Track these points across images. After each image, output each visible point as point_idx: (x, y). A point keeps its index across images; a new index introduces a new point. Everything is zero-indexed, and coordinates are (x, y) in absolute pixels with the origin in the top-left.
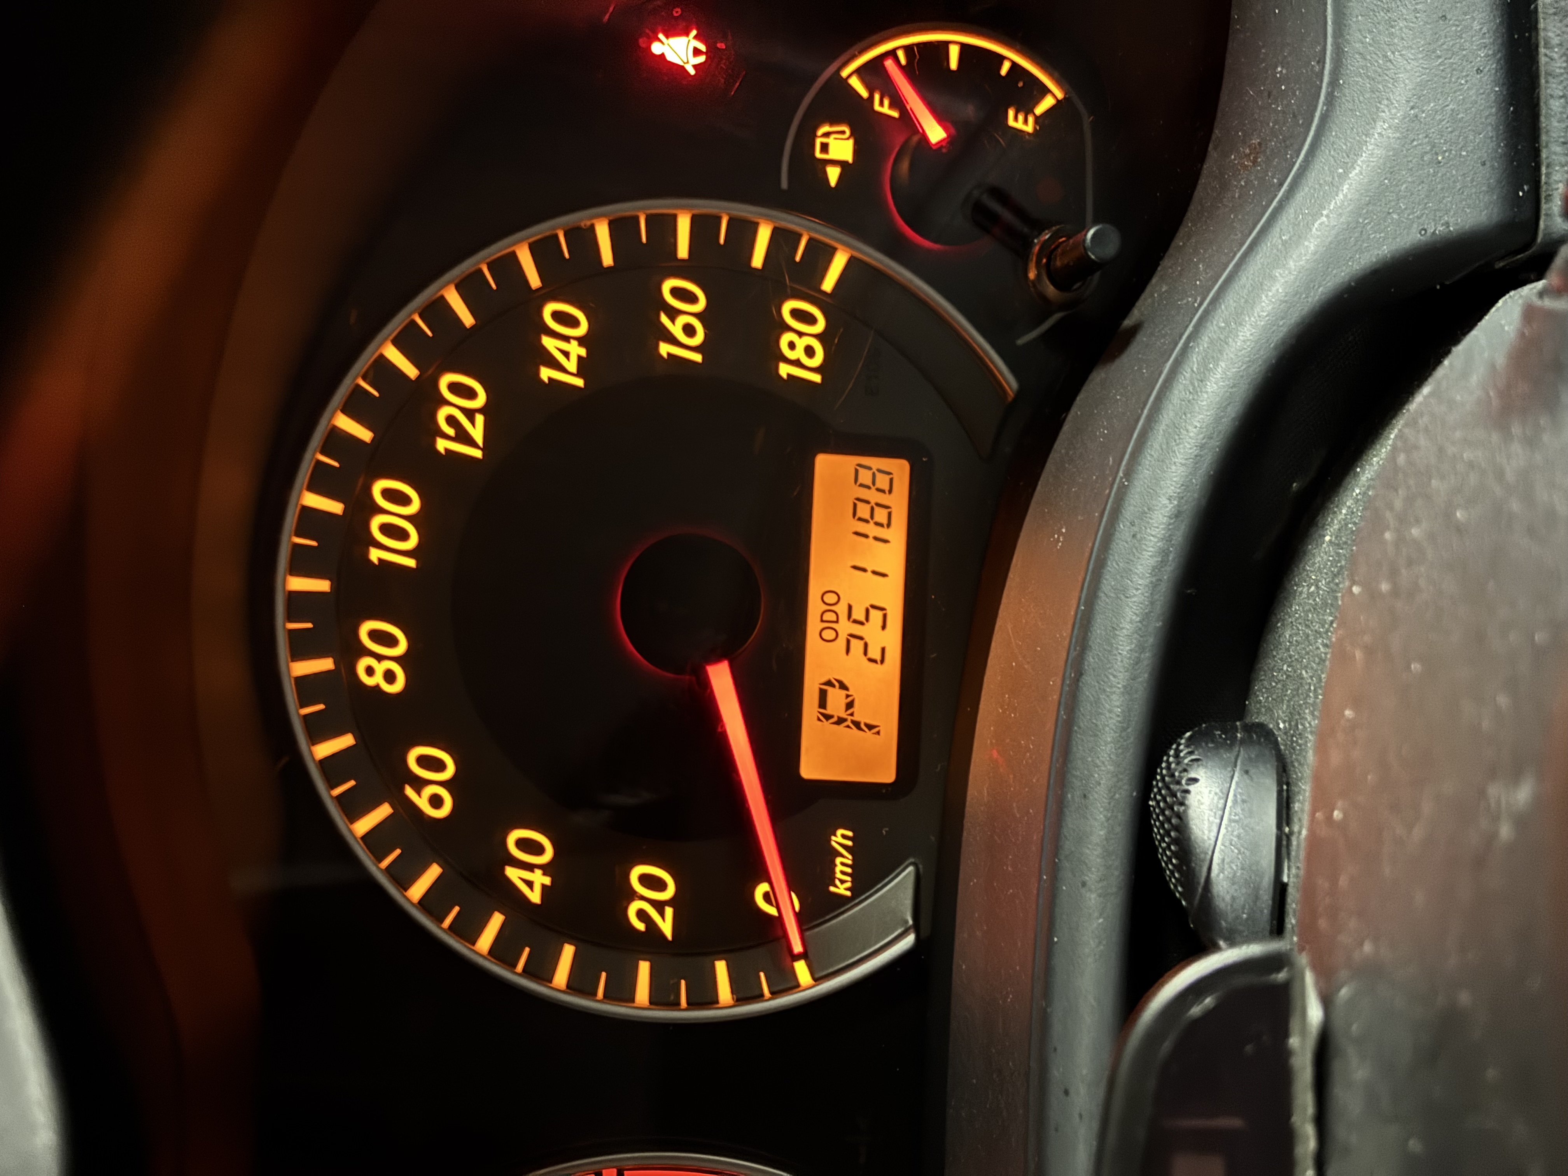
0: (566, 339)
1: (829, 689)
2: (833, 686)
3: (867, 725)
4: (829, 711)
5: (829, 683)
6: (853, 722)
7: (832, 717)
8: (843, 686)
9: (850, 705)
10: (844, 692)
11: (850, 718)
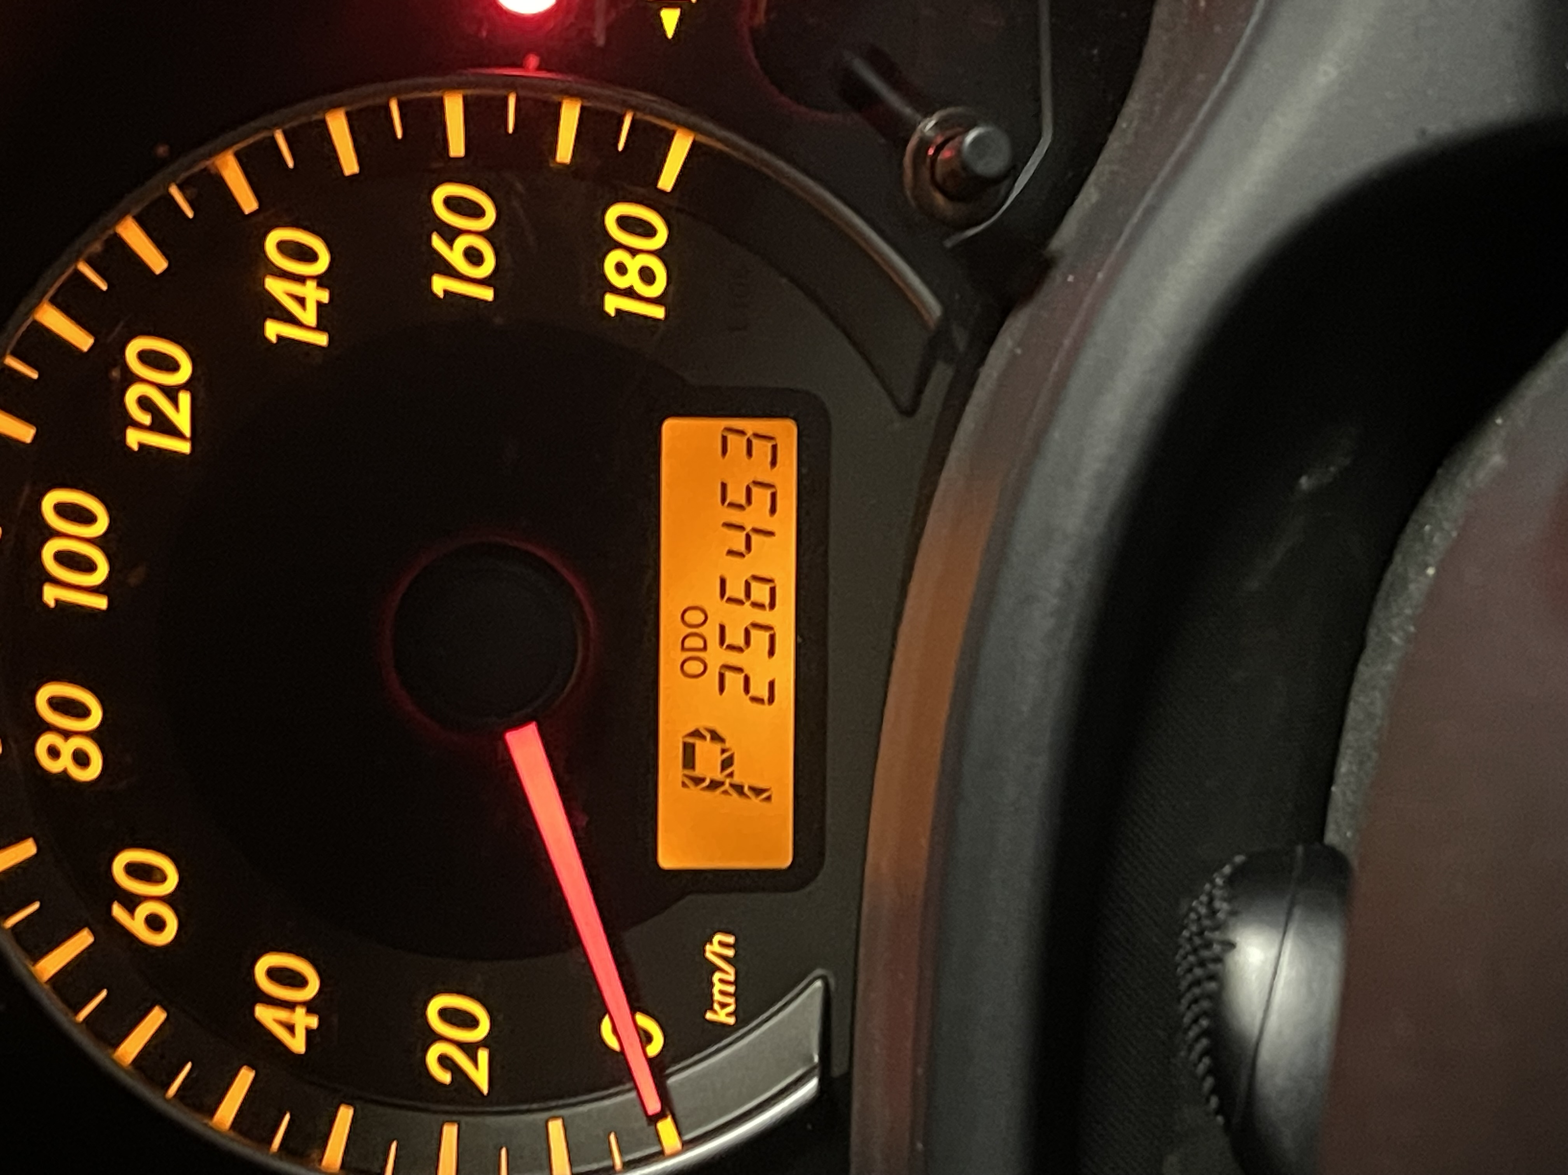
0: (301, 279)
1: (698, 743)
2: (703, 737)
3: (751, 788)
4: (698, 772)
5: (696, 734)
6: (732, 785)
7: (703, 780)
8: (716, 737)
9: (727, 763)
10: (718, 747)
11: (728, 781)
